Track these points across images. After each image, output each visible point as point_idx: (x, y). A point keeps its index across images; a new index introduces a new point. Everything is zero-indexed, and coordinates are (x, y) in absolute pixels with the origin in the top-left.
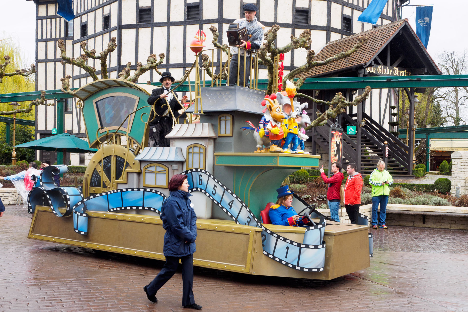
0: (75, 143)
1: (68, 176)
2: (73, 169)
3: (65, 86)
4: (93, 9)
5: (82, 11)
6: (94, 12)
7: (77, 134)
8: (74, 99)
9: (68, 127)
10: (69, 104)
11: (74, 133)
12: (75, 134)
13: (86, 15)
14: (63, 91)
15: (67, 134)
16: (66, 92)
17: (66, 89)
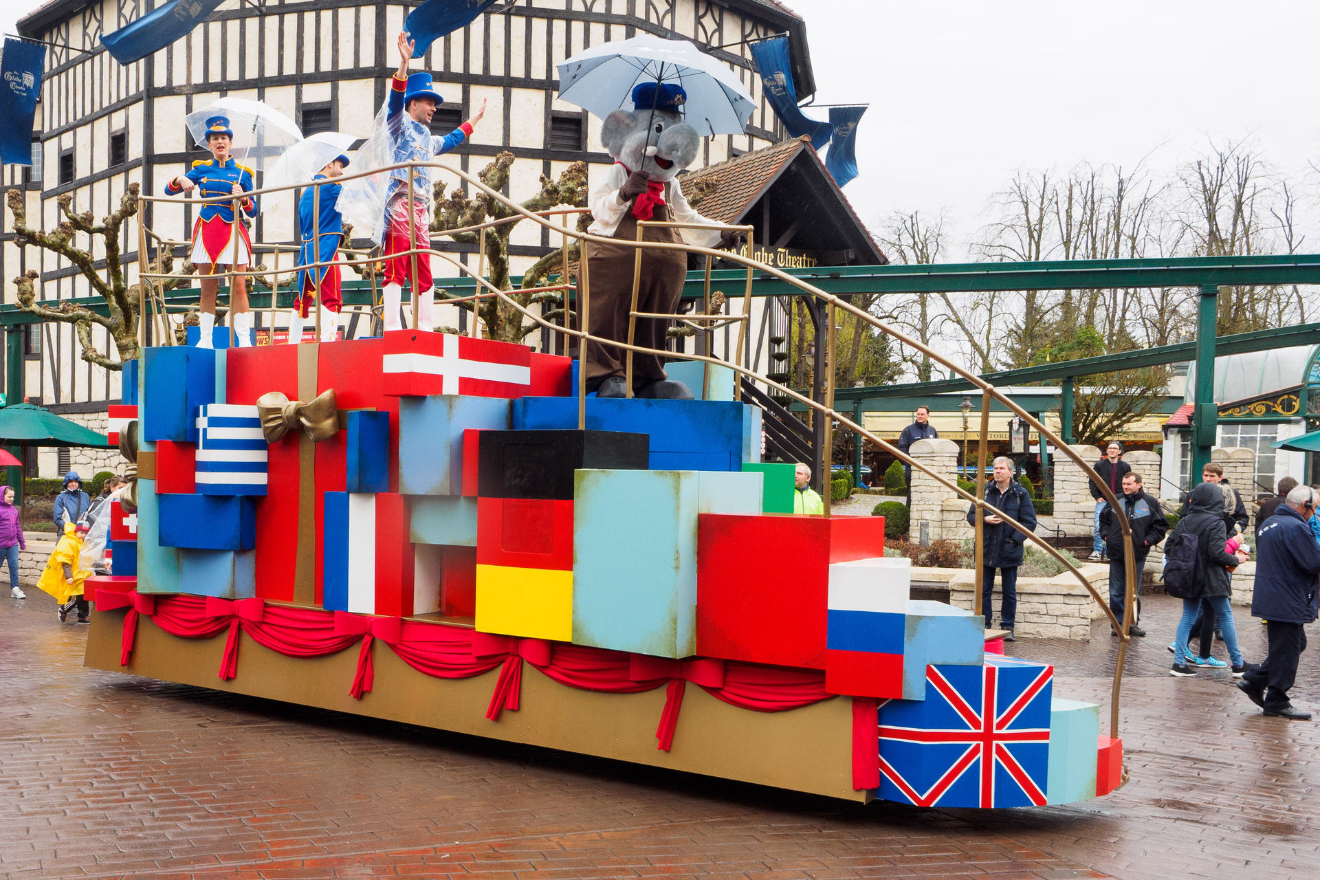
0: (48, 425)
1: (32, 502)
2: (44, 487)
3: (25, 296)
4: (88, 119)
5: (63, 123)
6: (90, 125)
7: (52, 406)
8: (44, 325)
9: (31, 390)
10: (35, 337)
11: (44, 404)
12: (47, 406)
13: (71, 133)
14: (20, 308)
15: (29, 406)
16: (27, 309)
17: (26, 302)
